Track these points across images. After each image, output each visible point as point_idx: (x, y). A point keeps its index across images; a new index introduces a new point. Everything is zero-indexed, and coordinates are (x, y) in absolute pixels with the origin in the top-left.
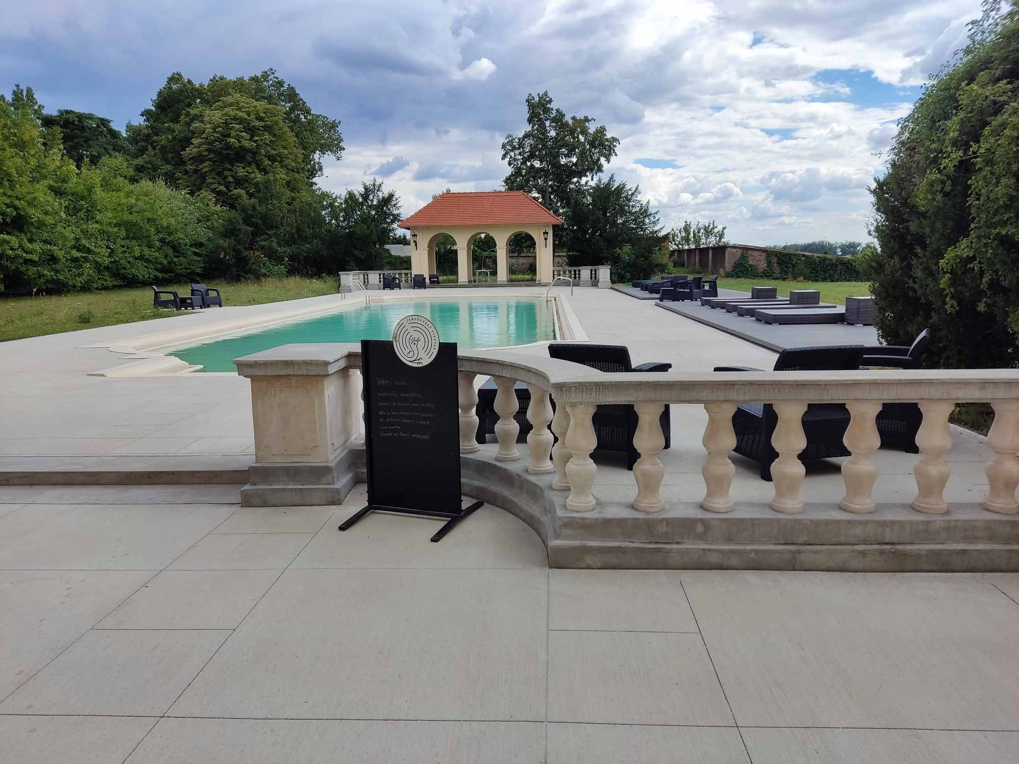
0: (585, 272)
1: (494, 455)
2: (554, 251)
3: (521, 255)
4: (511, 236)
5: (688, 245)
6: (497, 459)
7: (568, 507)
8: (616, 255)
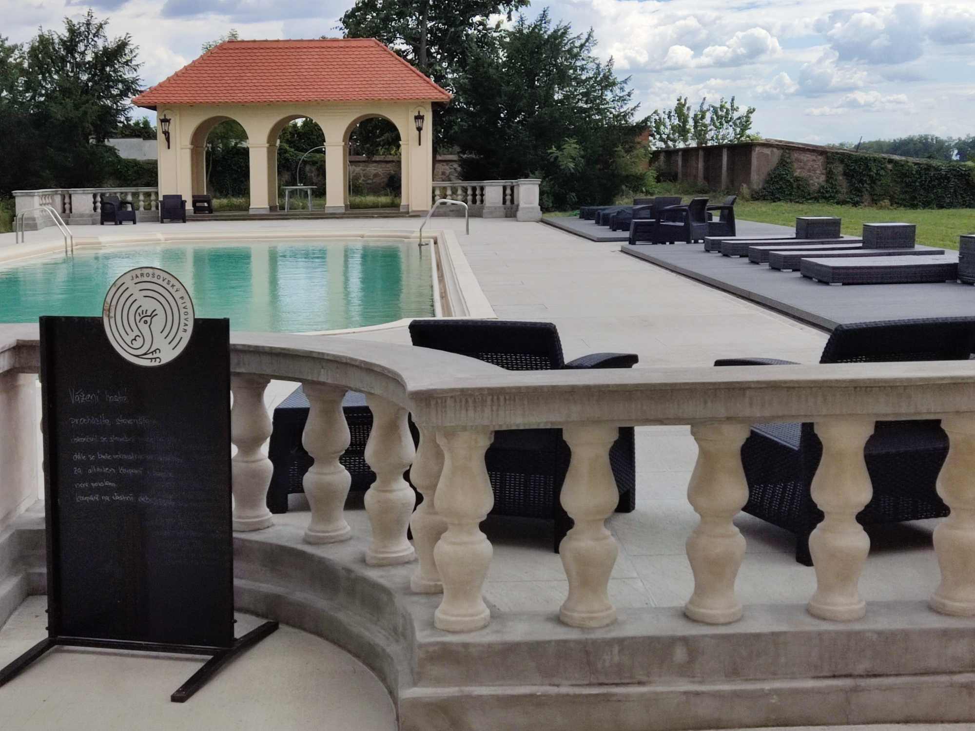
0: (493, 191)
1: (302, 533)
2: (435, 151)
3: (374, 159)
4: (354, 122)
5: (685, 140)
6: (307, 541)
7: (438, 625)
8: (552, 160)
